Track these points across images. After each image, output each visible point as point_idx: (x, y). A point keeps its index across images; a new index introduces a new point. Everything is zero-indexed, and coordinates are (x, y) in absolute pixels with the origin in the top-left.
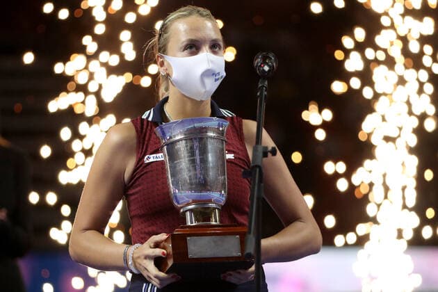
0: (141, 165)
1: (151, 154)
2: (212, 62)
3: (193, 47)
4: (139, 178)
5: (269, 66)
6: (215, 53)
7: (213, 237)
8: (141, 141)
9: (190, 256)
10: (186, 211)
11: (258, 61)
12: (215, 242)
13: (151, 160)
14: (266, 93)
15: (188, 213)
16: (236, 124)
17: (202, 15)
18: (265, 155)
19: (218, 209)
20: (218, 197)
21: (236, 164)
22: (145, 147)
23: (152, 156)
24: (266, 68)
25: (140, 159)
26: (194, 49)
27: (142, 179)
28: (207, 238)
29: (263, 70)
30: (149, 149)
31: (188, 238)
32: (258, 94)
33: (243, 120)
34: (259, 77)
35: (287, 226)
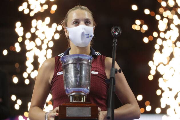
0: (56, 76)
1: (60, 71)
2: (84, 29)
3: (77, 23)
4: (54, 82)
5: (117, 32)
6: (87, 25)
7: (79, 108)
8: (57, 66)
9: (67, 116)
10: (70, 96)
11: (113, 30)
12: (79, 110)
13: (60, 74)
14: (116, 45)
15: (71, 97)
16: (102, 59)
17: (82, 9)
18: (116, 72)
19: (85, 96)
20: (86, 90)
21: (98, 76)
22: (58, 68)
23: (60, 72)
24: (117, 34)
25: (55, 74)
26: (78, 24)
27: (56, 83)
28: (76, 108)
29: (115, 34)
30: (60, 69)
31: (67, 108)
32: (113, 45)
33: (106, 57)
34: (114, 38)
35: (124, 105)
